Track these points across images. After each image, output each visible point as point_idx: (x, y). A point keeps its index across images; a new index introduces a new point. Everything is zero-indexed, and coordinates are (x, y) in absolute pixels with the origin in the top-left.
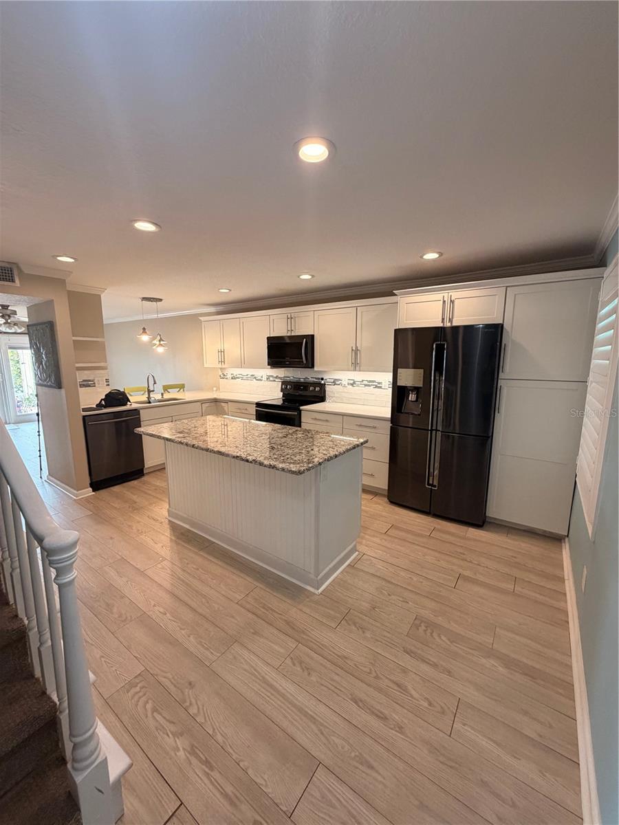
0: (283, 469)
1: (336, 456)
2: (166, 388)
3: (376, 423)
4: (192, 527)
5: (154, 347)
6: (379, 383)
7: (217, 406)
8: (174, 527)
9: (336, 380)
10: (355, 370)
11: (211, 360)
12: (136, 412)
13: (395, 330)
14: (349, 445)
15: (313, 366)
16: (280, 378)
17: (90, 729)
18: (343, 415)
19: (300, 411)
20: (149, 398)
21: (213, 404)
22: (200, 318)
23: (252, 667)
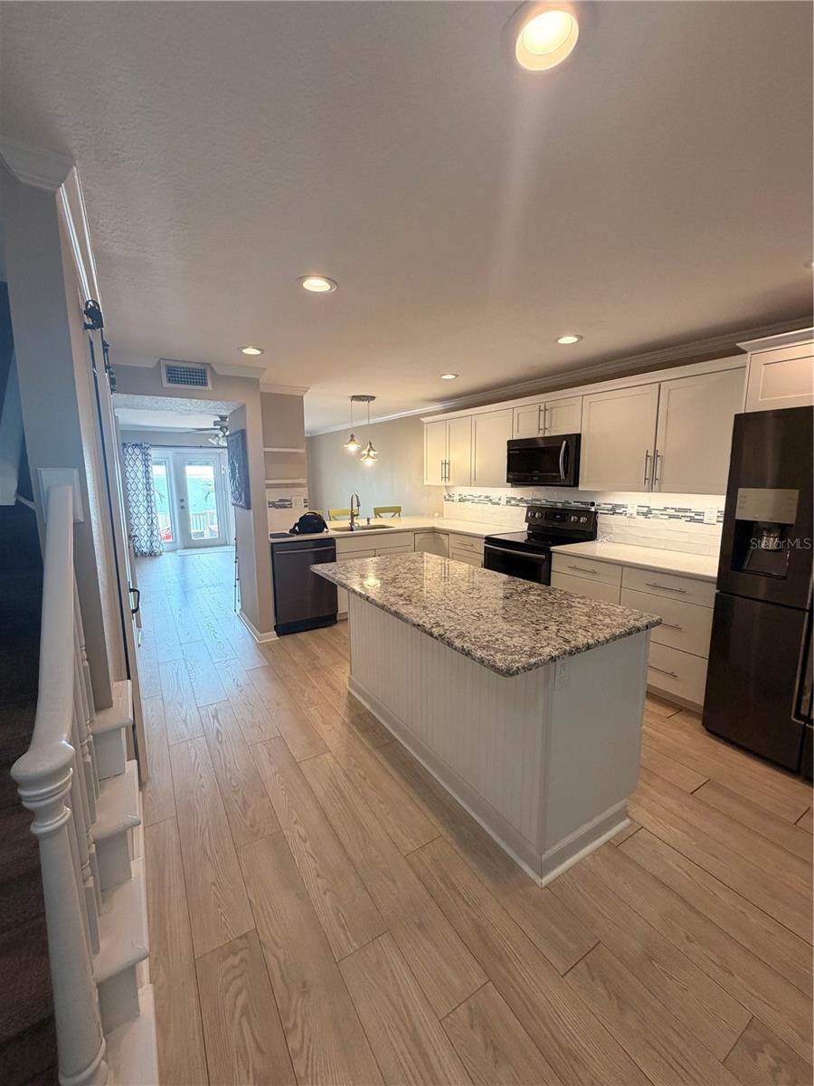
0: (482, 661)
1: (588, 647)
2: (378, 512)
3: (685, 585)
4: (373, 708)
5: (362, 459)
6: (698, 514)
7: (434, 538)
8: (353, 704)
9: (616, 505)
10: (651, 490)
11: (433, 477)
12: (331, 541)
13: (738, 417)
14: (618, 627)
15: (576, 484)
16: (526, 501)
17: (90, 1064)
18: (623, 565)
19: (550, 554)
20: (352, 523)
21: (430, 535)
22: (422, 419)
23: (401, 996)
